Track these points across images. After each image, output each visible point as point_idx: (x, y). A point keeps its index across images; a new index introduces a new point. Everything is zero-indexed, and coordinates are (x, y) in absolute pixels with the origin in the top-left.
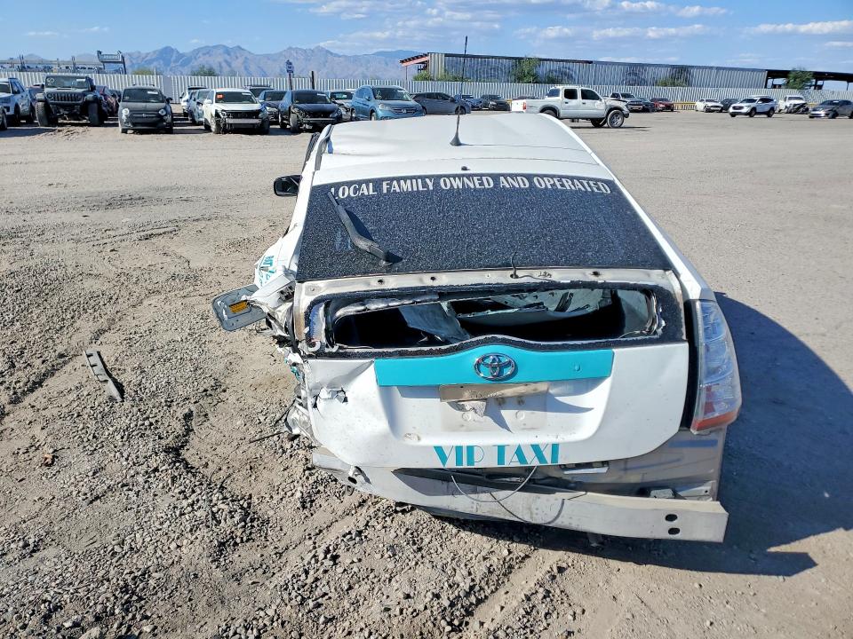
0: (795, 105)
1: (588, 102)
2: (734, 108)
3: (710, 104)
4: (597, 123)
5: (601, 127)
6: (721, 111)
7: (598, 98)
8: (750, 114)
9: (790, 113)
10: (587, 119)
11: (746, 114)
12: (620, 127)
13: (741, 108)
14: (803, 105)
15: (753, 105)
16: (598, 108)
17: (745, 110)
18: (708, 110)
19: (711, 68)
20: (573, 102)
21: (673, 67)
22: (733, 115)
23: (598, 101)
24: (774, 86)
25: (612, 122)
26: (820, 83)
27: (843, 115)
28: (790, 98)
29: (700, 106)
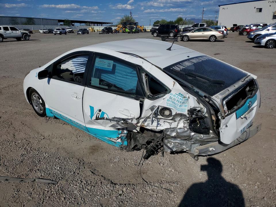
0: (69, 30)
1: (14, 32)
2: (55, 32)
3: (44, 31)
4: (18, 39)
5: (21, 40)
6: (48, 33)
7: (17, 30)
8: (61, 33)
9: (69, 33)
10: (14, 38)
11: (59, 34)
12: (29, 40)
13: (57, 32)
14: (72, 30)
15: (60, 31)
16: (18, 33)
17: (58, 32)
18: (44, 33)
19: (40, 19)
20: (8, 32)
21: (27, 18)
22: (55, 34)
23: (18, 31)
24: (61, 25)
25: (25, 39)
26: (73, 24)
27: (86, 33)
28: (68, 29)
29: (41, 31)
